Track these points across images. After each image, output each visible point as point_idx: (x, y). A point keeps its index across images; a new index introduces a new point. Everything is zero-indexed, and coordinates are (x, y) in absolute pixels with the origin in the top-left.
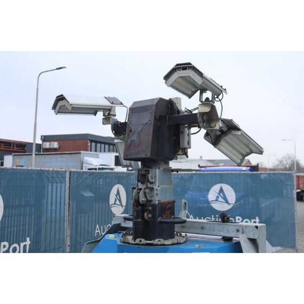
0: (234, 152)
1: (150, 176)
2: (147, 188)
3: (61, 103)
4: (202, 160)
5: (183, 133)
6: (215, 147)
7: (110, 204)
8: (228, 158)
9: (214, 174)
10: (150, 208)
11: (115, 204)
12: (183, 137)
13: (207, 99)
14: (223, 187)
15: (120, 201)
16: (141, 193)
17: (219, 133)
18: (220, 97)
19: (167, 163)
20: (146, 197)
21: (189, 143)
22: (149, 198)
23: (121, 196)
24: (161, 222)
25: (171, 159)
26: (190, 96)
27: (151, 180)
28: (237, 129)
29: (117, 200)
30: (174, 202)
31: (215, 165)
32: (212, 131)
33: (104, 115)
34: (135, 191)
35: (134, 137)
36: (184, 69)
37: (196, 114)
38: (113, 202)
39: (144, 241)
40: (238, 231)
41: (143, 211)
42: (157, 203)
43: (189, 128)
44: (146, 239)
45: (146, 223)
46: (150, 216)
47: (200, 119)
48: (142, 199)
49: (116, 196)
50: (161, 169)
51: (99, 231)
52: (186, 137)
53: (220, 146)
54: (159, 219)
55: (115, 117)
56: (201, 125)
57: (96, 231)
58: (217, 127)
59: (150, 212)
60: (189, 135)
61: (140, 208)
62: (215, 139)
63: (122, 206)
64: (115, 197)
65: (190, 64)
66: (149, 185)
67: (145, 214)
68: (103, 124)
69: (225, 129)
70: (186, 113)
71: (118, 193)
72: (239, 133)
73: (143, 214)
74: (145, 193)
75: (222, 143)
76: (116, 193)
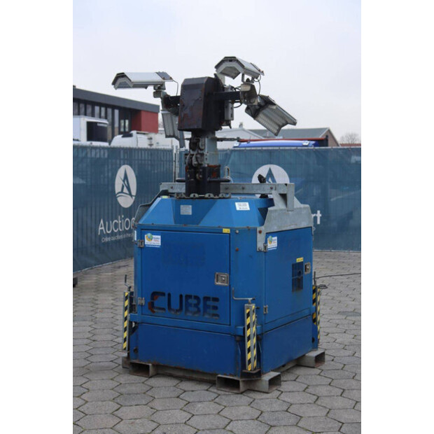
0: (271, 123)
1: (200, 143)
2: (198, 153)
3: (120, 80)
4: (244, 130)
5: (227, 107)
6: (255, 119)
7: (117, 192)
8: (265, 129)
9: (260, 150)
10: (201, 170)
11: (122, 192)
12: (228, 111)
13: (248, 79)
14: (272, 170)
15: (129, 188)
16: (194, 158)
17: (257, 107)
18: (259, 78)
19: (214, 134)
20: (197, 161)
21: (232, 116)
22: (200, 162)
23: (130, 182)
24: (210, 182)
25: (217, 130)
26: (234, 78)
27: (201, 147)
28: (272, 103)
29: (125, 188)
30: (220, 166)
31: (263, 138)
32: (252, 106)
33: (154, 89)
34: (188, 157)
35: (187, 111)
36: (231, 61)
37: (239, 92)
38: (120, 190)
39: (197, 195)
40: (272, 188)
41: (195, 173)
42: (206, 166)
43: (233, 103)
44: (199, 194)
45: (198, 182)
46: (201, 176)
47: (241, 97)
48: (194, 162)
49: (124, 181)
50: (210, 138)
51: (103, 228)
52: (230, 110)
53: (259, 118)
54: (208, 179)
55: (165, 91)
56: (242, 101)
57: (100, 228)
58: (256, 103)
59: (200, 173)
60: (232, 108)
61: (192, 170)
62: (254, 112)
63: (132, 196)
64: (122, 182)
65: (235, 57)
66: (200, 152)
67: (197, 175)
68: (155, 97)
69: (263, 104)
70: (230, 91)
71: (126, 177)
72: (274, 107)
73: (195, 175)
74: (197, 158)
75: (261, 116)
76: (123, 177)
